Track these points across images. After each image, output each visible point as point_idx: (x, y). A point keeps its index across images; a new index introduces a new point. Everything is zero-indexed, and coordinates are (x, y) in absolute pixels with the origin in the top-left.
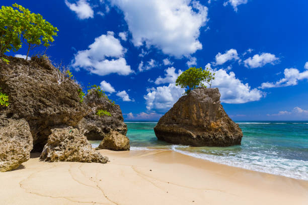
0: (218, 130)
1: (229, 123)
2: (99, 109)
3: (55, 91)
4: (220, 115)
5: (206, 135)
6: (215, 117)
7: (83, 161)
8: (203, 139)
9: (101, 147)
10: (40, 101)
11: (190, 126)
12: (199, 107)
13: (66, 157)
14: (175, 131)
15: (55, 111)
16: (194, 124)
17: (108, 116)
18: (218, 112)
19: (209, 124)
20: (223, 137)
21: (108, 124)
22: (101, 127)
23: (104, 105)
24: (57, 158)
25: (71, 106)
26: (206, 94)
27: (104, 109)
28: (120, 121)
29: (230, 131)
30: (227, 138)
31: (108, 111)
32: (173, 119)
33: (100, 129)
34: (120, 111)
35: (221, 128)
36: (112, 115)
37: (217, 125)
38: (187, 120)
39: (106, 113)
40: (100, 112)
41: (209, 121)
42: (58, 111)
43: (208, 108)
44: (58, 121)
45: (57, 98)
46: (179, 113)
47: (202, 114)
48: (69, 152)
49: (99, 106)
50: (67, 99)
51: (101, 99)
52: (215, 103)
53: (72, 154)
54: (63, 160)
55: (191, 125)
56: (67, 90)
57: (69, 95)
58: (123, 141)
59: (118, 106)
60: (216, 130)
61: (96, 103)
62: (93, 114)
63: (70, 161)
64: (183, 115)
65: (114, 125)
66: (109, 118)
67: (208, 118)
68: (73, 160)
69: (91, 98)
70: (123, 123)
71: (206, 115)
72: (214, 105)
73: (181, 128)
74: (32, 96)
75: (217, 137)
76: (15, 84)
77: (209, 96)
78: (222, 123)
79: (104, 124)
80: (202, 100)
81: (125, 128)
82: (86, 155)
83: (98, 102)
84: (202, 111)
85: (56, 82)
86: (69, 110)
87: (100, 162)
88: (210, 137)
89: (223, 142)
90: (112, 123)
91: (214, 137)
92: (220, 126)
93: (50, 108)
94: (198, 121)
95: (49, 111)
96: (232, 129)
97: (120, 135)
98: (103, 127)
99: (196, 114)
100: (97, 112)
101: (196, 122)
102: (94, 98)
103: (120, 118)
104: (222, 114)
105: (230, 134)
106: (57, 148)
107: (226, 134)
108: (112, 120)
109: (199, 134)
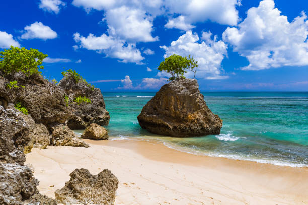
0: (194, 121)
1: (206, 114)
2: (77, 96)
3: (50, 100)
4: (197, 107)
5: (183, 126)
6: (193, 109)
7: (74, 146)
8: (179, 130)
9: (82, 137)
10: (44, 109)
11: (168, 117)
12: (177, 99)
13: (65, 143)
14: (154, 121)
15: (52, 114)
16: (173, 115)
17: (88, 103)
18: (196, 104)
19: (186, 115)
20: (199, 128)
21: (88, 112)
22: (80, 115)
23: (83, 92)
24: (60, 144)
25: (61, 110)
26: (184, 86)
27: (82, 96)
28: (101, 108)
29: (206, 123)
30: (203, 129)
31: (87, 97)
32: (155, 109)
33: (79, 118)
34: (101, 96)
35: (197, 119)
36: (92, 102)
37: (194, 117)
38: (167, 111)
39: (85, 100)
40: (78, 99)
41: (186, 112)
42: (54, 114)
43: (184, 100)
44: (54, 120)
45: (52, 105)
46: (160, 103)
47: (179, 106)
48: (66, 141)
49: (77, 93)
50: (58, 105)
51: (79, 84)
52: (192, 95)
53: (68, 142)
54: (63, 145)
55: (170, 116)
56: (57, 98)
57: (59, 102)
58: (101, 132)
59: (98, 90)
60: (192, 121)
61: (73, 89)
62: (72, 102)
63: (67, 145)
64: (163, 106)
65: (94, 113)
66: (89, 106)
67: (185, 110)
68: (69, 145)
69: (68, 84)
70: (105, 111)
71: (183, 107)
72: (190, 97)
73: (159, 119)
74: (39, 107)
75: (193, 128)
76: (29, 100)
77: (187, 88)
78: (199, 115)
79: (83, 113)
80: (179, 92)
81: (107, 116)
82: (76, 142)
83: (76, 89)
84: (179, 103)
85: (49, 93)
86: (60, 113)
87: (84, 147)
88: (186, 128)
89: (199, 133)
90: (92, 111)
91: (190, 128)
92: (197, 117)
93: (49, 113)
94: (176, 113)
95: (49, 115)
96: (208, 120)
97: (99, 127)
98: (83, 115)
99: (174, 105)
100: (75, 99)
101: (174, 113)
102: (70, 85)
103: (101, 104)
104: (199, 105)
105: (205, 126)
106: (58, 138)
107: (201, 125)
108: (92, 108)
109: (176, 125)
